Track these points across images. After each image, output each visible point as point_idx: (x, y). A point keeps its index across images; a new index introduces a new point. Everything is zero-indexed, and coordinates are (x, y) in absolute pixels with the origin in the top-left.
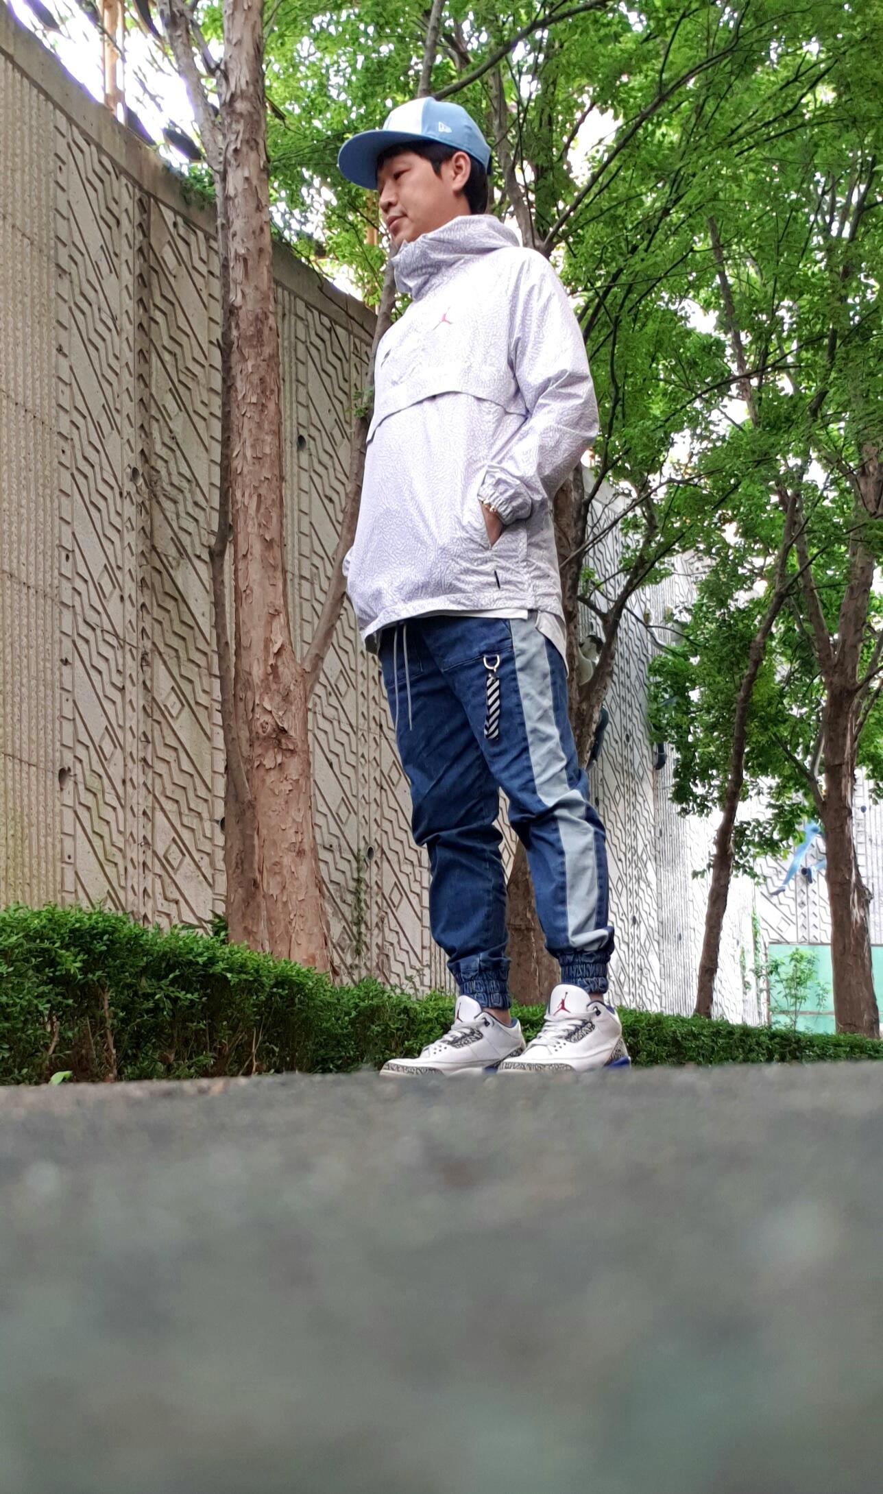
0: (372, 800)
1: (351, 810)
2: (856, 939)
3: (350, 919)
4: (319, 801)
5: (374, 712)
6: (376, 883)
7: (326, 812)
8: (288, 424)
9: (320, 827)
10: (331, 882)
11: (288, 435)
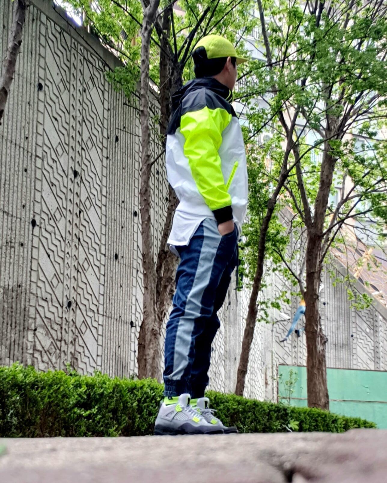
0: (72, 277)
1: (59, 281)
3: (56, 338)
4: (41, 274)
5: (76, 231)
6: (72, 320)
7: (44, 280)
8: (33, 76)
9: (40, 288)
10: (46, 317)
11: (32, 81)
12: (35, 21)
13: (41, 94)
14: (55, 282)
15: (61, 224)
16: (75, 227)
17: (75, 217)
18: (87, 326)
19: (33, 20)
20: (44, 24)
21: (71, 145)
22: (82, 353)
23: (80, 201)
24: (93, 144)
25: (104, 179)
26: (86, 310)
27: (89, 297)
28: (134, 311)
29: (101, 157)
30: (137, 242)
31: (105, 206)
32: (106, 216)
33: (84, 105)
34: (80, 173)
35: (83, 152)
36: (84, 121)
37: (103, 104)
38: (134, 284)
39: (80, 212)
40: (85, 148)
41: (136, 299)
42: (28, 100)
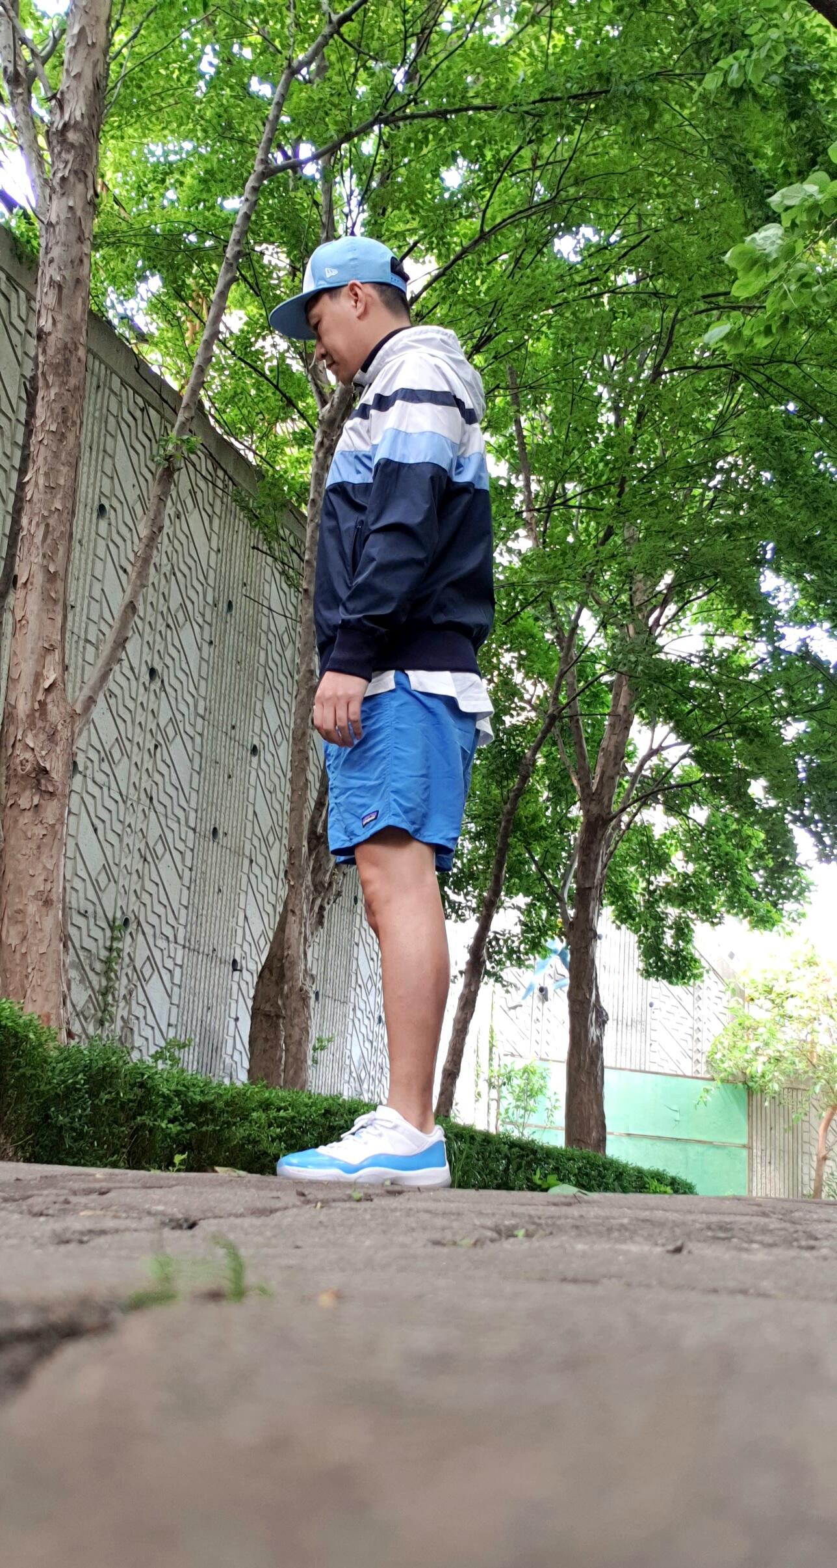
0: (134, 871)
1: (111, 878)
2: (591, 1057)
3: (97, 988)
4: (80, 865)
5: (146, 783)
6: (129, 954)
7: (85, 876)
8: (90, 490)
9: (77, 891)
10: (82, 948)
11: (89, 501)
12: (101, 389)
13: (103, 524)
14: (103, 880)
15: (121, 771)
16: (145, 776)
17: (146, 756)
18: (155, 967)
19: (98, 387)
20: (115, 394)
21: (148, 619)
22: (142, 1019)
23: (158, 725)
24: (187, 618)
25: (203, 683)
26: (155, 936)
27: (160, 910)
28: (239, 940)
29: (199, 640)
30: (254, 805)
31: (201, 735)
32: (201, 754)
33: (176, 542)
34: (160, 672)
35: (169, 632)
36: (174, 574)
37: (209, 540)
38: (244, 888)
39: (156, 747)
40: (172, 626)
41: (246, 917)
42: (78, 537)
